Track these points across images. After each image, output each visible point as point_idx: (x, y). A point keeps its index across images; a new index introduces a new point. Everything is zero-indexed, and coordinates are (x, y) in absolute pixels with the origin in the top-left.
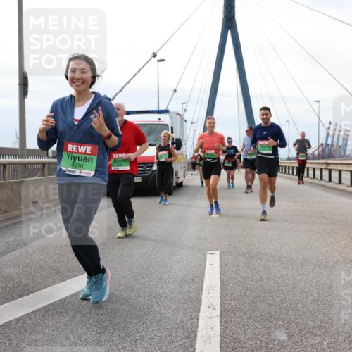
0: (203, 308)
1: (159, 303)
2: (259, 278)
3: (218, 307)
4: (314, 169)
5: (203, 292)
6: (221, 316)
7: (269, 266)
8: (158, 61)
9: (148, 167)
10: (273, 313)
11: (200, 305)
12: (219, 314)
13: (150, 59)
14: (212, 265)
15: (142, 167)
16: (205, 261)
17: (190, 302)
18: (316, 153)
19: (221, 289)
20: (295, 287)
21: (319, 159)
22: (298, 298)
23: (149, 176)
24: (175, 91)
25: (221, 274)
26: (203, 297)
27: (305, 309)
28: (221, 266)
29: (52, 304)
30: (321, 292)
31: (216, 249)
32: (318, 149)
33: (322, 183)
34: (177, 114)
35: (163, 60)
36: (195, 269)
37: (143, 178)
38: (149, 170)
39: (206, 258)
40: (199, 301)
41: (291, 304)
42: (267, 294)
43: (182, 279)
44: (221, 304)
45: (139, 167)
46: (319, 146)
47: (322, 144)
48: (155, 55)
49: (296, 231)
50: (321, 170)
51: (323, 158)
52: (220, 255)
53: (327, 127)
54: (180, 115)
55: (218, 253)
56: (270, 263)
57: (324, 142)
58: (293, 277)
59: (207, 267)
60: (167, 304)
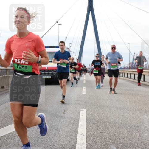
0: (79, 135)
1: (59, 132)
2: (103, 122)
3: (85, 134)
4: (128, 74)
5: (79, 128)
6: (86, 138)
7: (108, 116)
8: (59, 24)
9: (54, 72)
10: (110, 137)
11: (77, 134)
12: (86, 137)
13: (55, 24)
14: (82, 116)
15: (51, 72)
16: (80, 114)
17: (73, 132)
18: (129, 66)
19: (87, 126)
20: (119, 126)
21: (130, 69)
22: (121, 131)
23: (55, 76)
24: (66, 38)
25: (86, 120)
26: (78, 130)
27: (124, 136)
28: (87, 116)
29: (11, 133)
30: (131, 128)
31: (84, 109)
32: (129, 65)
33: (131, 80)
34: (67, 48)
35: (61, 24)
36: (75, 117)
37: (52, 76)
38: (55, 73)
39: (80, 113)
40: (77, 132)
41: (118, 133)
42: (107, 129)
43: (69, 122)
44: (87, 133)
45: (50, 72)
46: (130, 64)
47: (131, 63)
48: (57, 22)
49: (119, 101)
50: (131, 74)
51: (131, 69)
52: (86, 111)
53: (133, 55)
54: (68, 49)
55: (85, 110)
56: (108, 115)
57: (132, 62)
58: (118, 121)
59: (80, 117)
60: (63, 133)
